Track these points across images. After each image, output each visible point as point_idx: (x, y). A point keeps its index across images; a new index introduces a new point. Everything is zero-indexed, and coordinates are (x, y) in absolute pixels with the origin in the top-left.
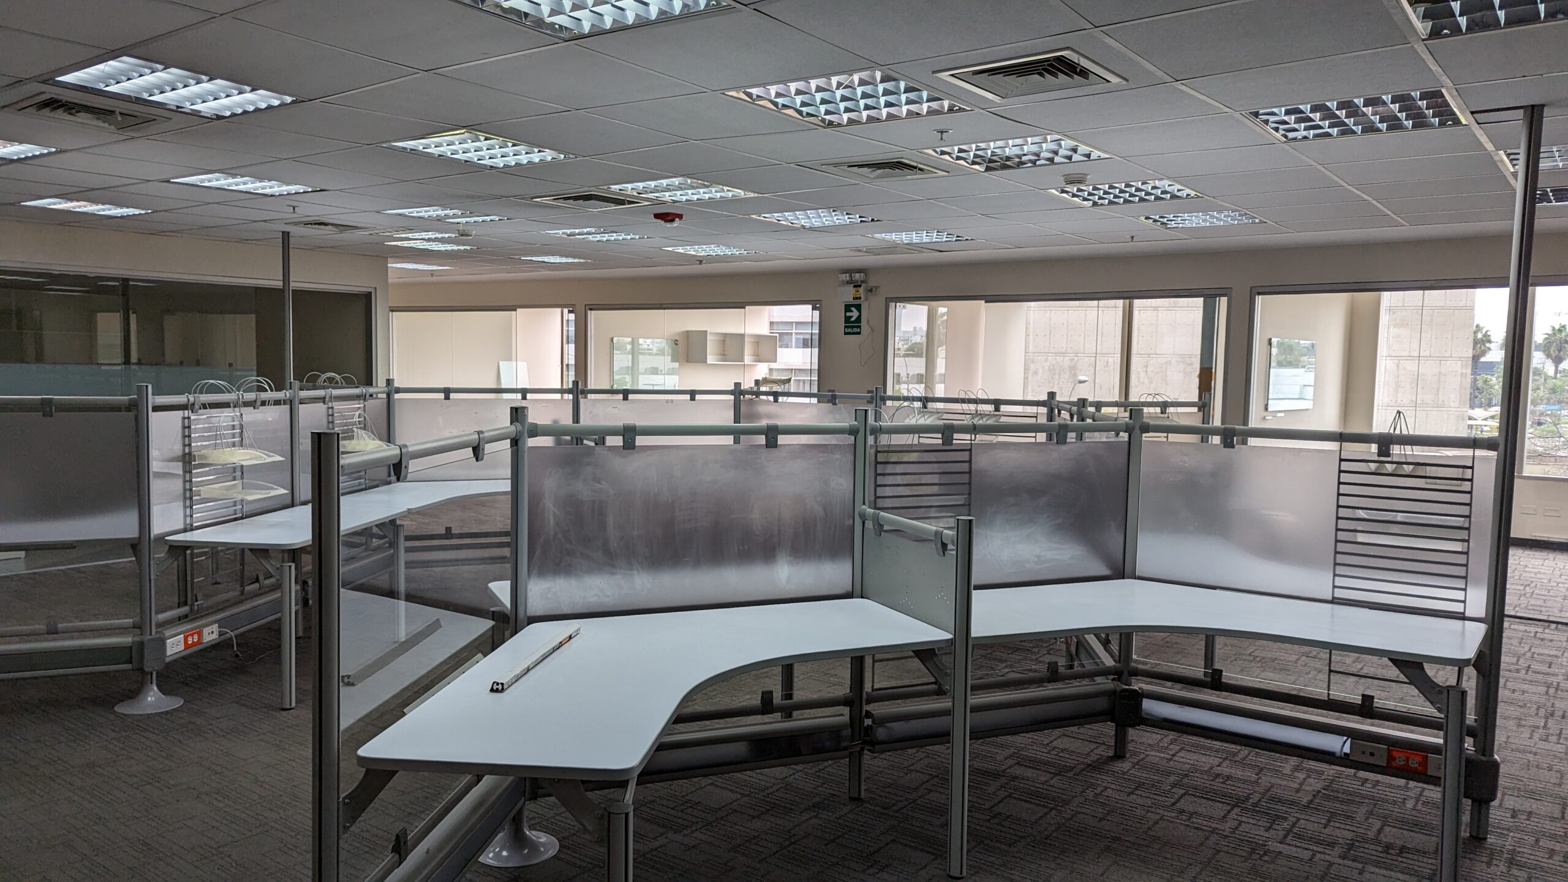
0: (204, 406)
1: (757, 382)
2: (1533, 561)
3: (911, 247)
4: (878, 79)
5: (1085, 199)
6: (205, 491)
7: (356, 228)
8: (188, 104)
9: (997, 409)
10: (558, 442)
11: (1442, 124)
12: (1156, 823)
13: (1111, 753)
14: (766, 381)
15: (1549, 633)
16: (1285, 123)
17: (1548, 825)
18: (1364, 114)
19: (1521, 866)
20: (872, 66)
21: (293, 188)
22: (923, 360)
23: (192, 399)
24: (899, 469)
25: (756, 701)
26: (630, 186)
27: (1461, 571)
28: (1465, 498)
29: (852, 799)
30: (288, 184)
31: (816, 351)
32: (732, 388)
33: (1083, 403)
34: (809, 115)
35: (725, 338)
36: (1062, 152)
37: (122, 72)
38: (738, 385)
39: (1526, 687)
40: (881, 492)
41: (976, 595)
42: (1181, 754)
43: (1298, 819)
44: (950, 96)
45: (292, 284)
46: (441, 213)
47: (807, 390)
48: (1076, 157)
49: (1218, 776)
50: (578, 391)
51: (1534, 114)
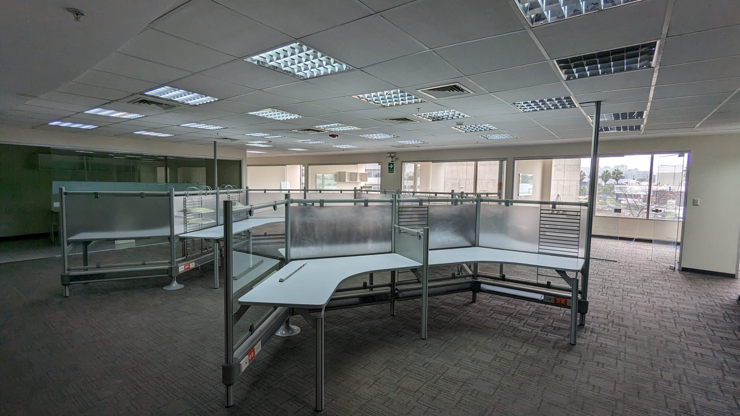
0: (190, 195)
1: (361, 187)
2: (599, 242)
3: (409, 145)
4: (399, 92)
5: (463, 130)
6: (191, 221)
7: (237, 140)
8: (185, 101)
9: (436, 195)
10: (299, 205)
11: (571, 107)
12: (485, 321)
13: (471, 301)
14: (364, 187)
15: (603, 263)
16: (523, 106)
17: (603, 321)
18: (547, 104)
19: (595, 333)
20: (397, 87)
21: (218, 127)
22: (413, 181)
23: (186, 193)
24: (406, 213)
25: (361, 285)
26: (322, 126)
27: (577, 243)
28: (578, 221)
29: (392, 315)
30: (216, 126)
31: (380, 178)
32: (354, 189)
33: (462, 193)
34: (377, 103)
35: (351, 174)
36: (455, 115)
37: (166, 91)
38: (355, 188)
39: (596, 279)
40: (400, 220)
41: (429, 252)
42: (493, 301)
43: (528, 320)
44: (421, 97)
45: (217, 158)
46: (263, 135)
47: (377, 190)
48: (460, 117)
49: (504, 307)
50: (306, 190)
51: (598, 104)
